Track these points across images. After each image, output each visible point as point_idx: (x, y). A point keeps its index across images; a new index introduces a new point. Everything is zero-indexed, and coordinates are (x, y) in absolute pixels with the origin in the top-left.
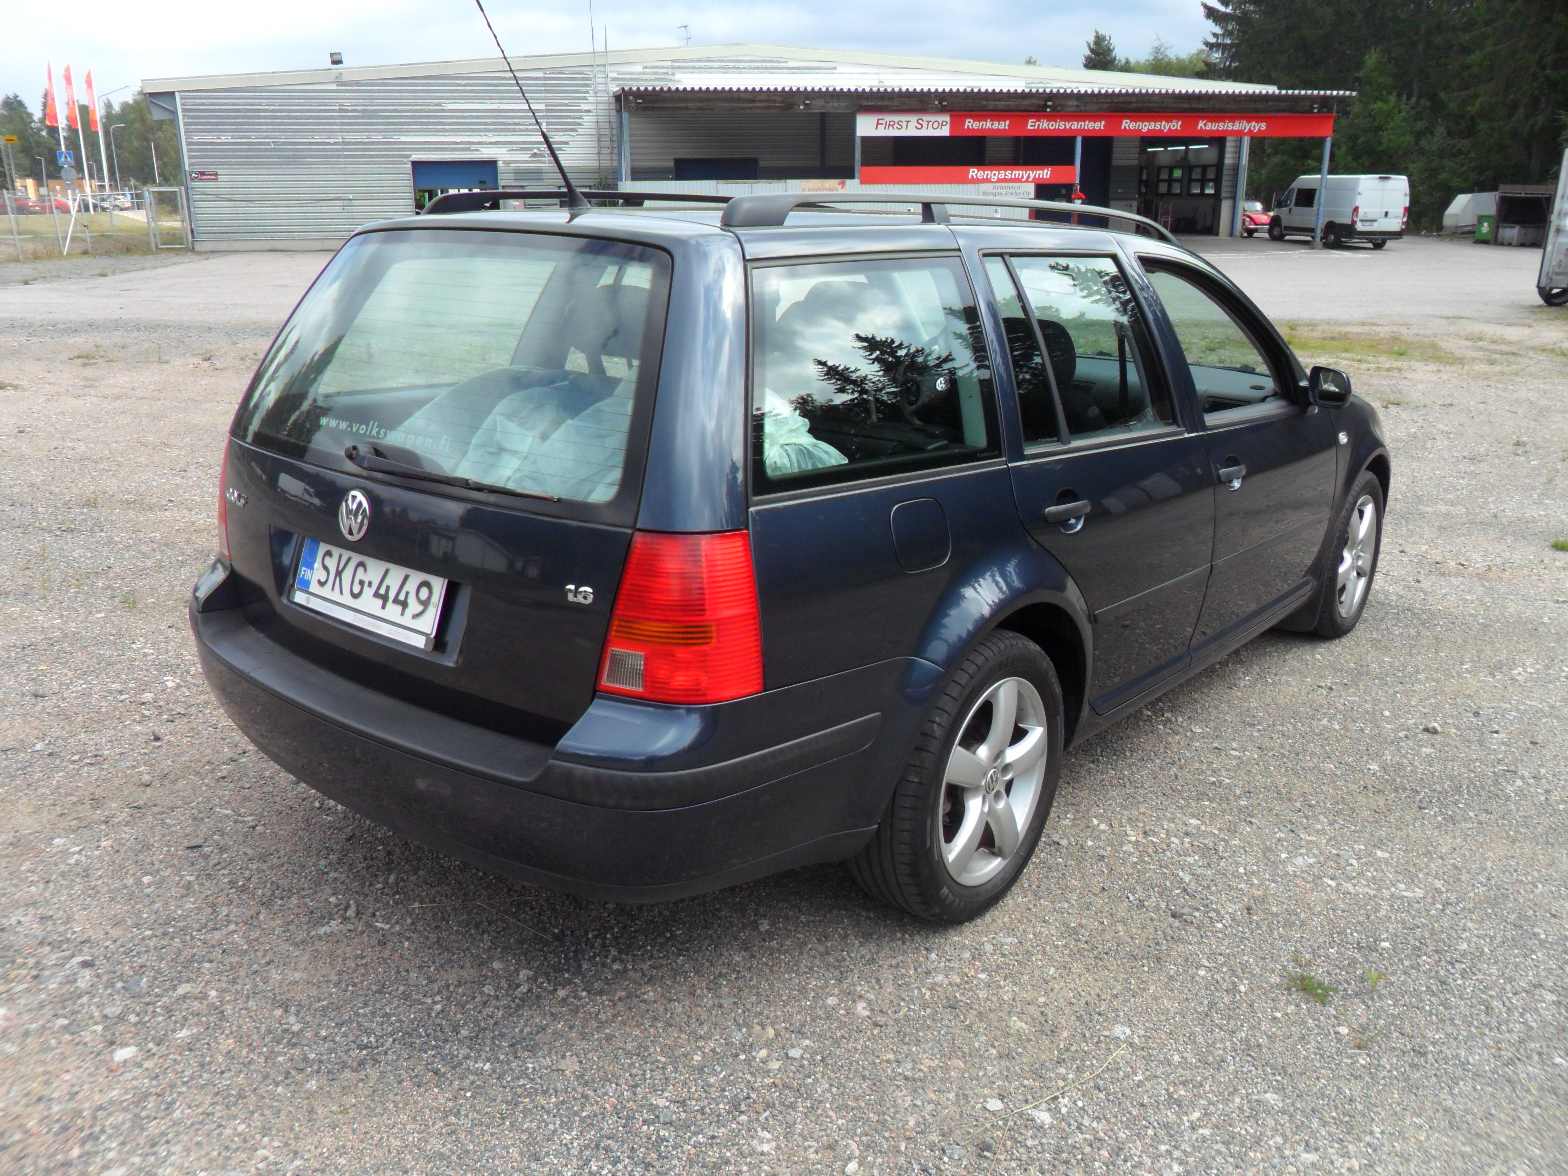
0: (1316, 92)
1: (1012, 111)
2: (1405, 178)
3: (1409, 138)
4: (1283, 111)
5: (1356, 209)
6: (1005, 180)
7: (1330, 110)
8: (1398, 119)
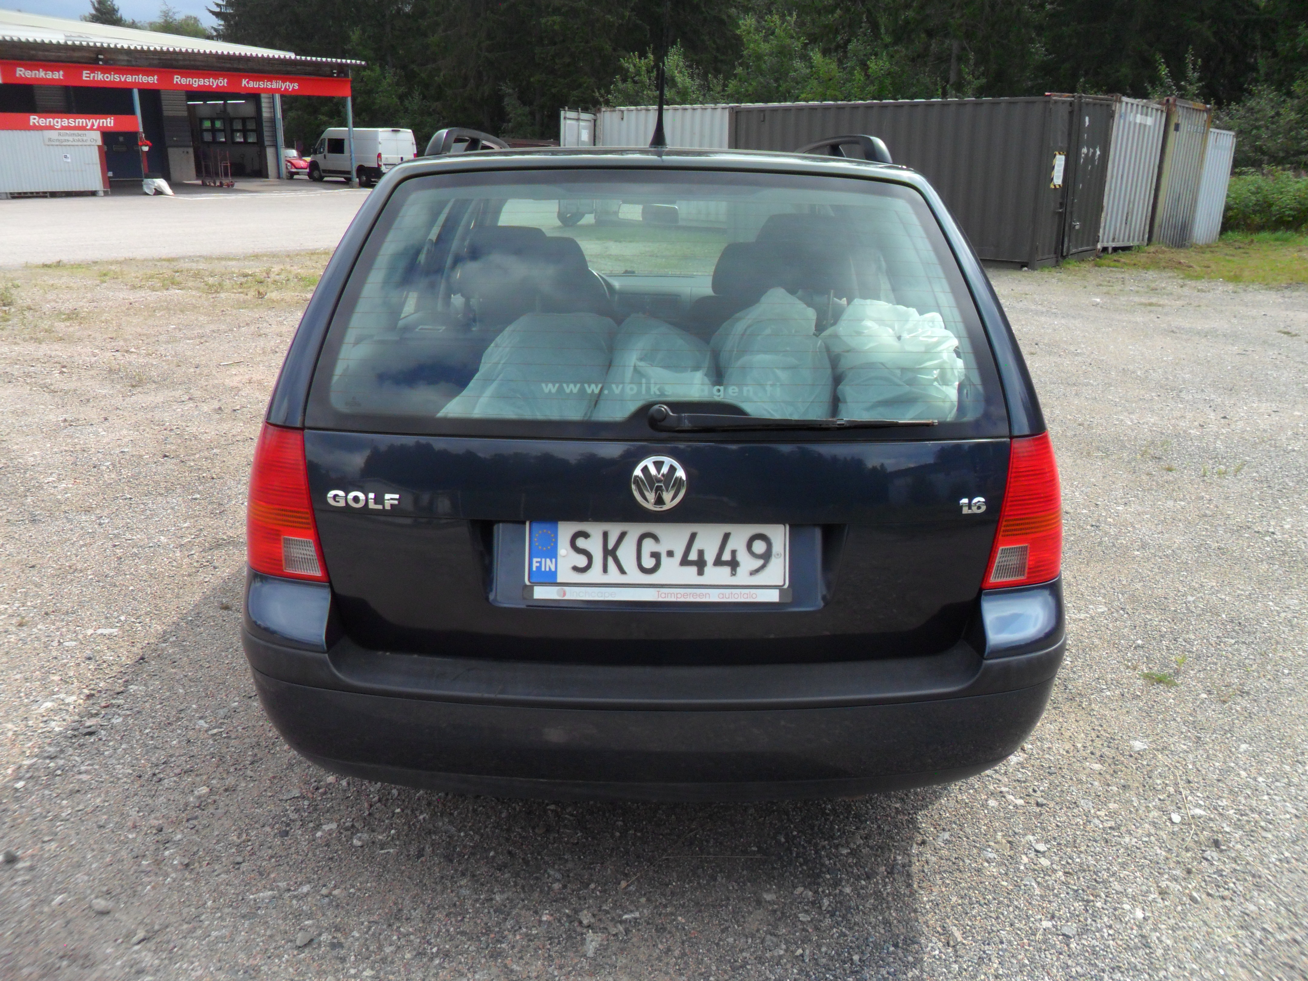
0: (334, 60)
1: (62, 61)
2: (410, 131)
3: (396, 100)
4: (310, 74)
5: (379, 155)
6: (69, 128)
7: (346, 75)
8: (385, 83)
